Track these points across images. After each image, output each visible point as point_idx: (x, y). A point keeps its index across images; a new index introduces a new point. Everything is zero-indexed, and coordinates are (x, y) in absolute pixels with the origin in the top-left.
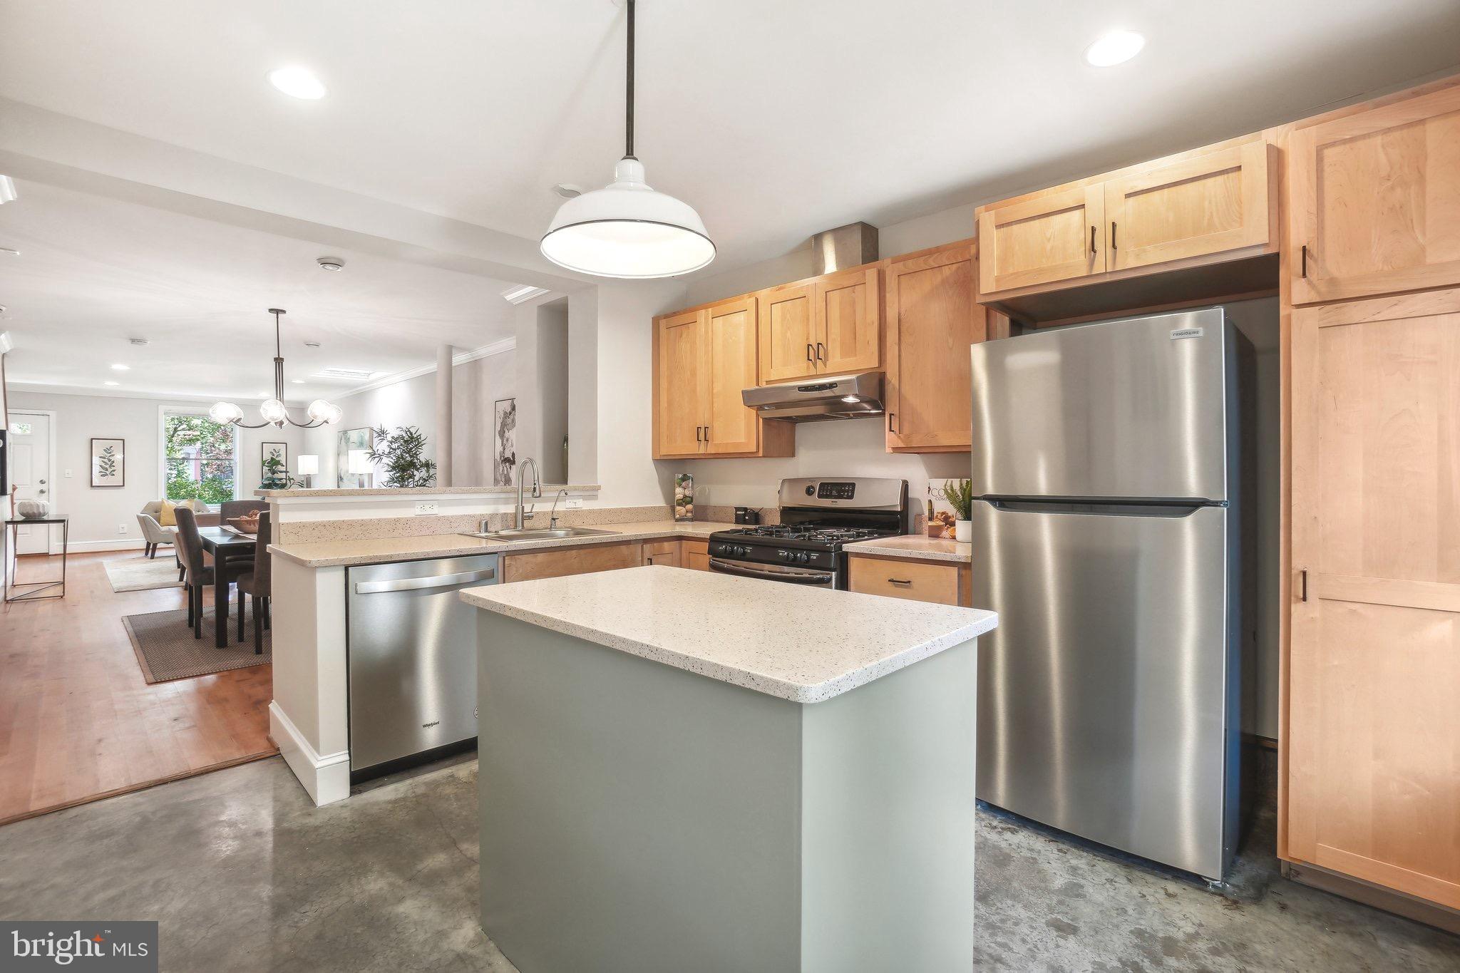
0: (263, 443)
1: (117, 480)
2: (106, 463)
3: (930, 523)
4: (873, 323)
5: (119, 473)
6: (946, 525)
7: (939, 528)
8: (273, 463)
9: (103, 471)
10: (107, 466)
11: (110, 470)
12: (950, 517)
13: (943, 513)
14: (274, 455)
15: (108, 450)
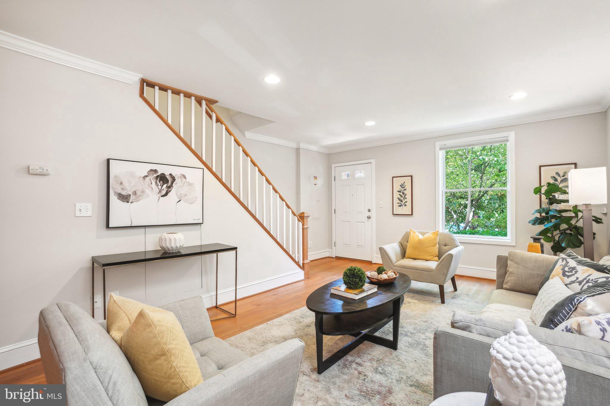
0: (540, 167)
1: (406, 210)
2: (401, 196)
5: (409, 204)
8: (552, 188)
9: (400, 202)
10: (402, 199)
11: (404, 201)
14: (556, 180)
15: (402, 186)
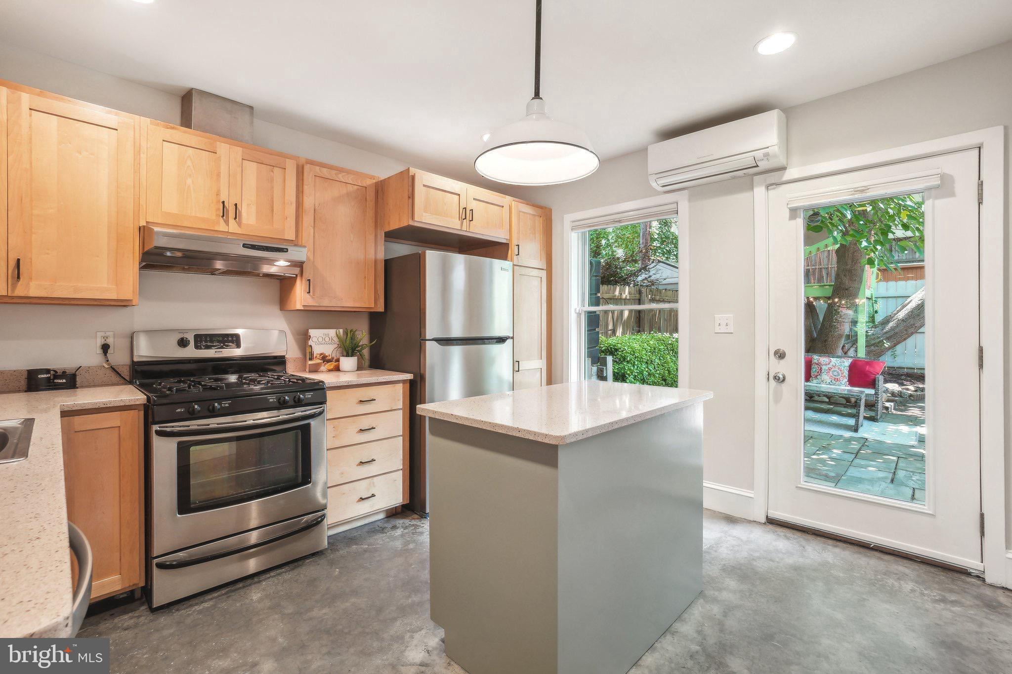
3: (310, 362)
4: (291, 204)
6: (324, 362)
7: (318, 365)
12: (327, 356)
13: (321, 354)
